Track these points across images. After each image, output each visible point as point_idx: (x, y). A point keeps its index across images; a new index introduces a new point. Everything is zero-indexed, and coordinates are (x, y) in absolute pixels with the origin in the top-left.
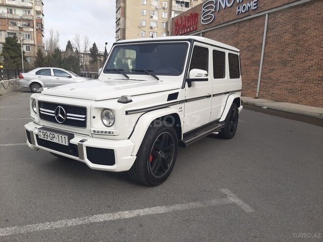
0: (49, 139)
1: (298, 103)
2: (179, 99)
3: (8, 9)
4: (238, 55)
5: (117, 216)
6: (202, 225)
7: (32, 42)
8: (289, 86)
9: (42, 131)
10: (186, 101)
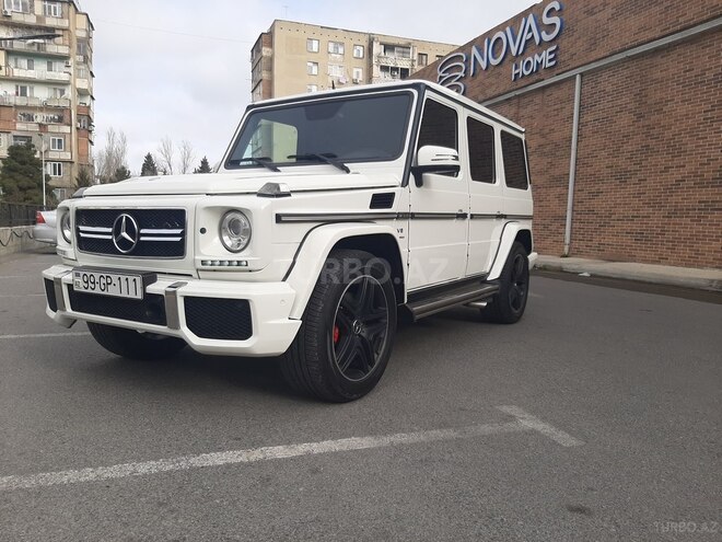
0: (98, 291)
1: (658, 262)
2: (396, 208)
3: (17, 87)
4: (521, 140)
5: (256, 455)
6: (461, 469)
7: (66, 156)
8: (635, 226)
9: (82, 273)
10: (413, 216)
